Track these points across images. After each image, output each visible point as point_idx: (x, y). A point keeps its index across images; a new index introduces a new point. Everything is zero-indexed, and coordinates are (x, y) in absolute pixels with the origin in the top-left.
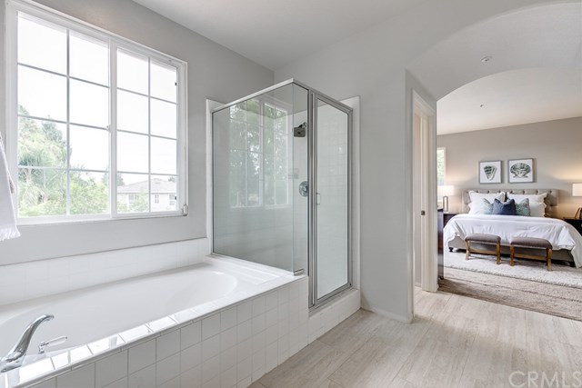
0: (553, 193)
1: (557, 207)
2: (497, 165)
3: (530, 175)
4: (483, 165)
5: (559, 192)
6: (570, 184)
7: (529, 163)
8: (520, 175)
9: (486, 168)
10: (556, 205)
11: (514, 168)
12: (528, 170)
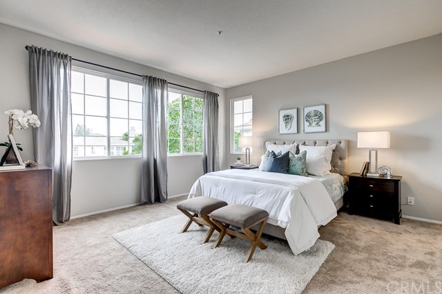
0: (343, 145)
1: (346, 161)
2: (293, 113)
3: (323, 123)
4: (283, 113)
5: (348, 142)
6: (356, 132)
7: (321, 109)
8: (314, 124)
9: (285, 116)
10: (344, 159)
11: (308, 116)
12: (320, 118)
